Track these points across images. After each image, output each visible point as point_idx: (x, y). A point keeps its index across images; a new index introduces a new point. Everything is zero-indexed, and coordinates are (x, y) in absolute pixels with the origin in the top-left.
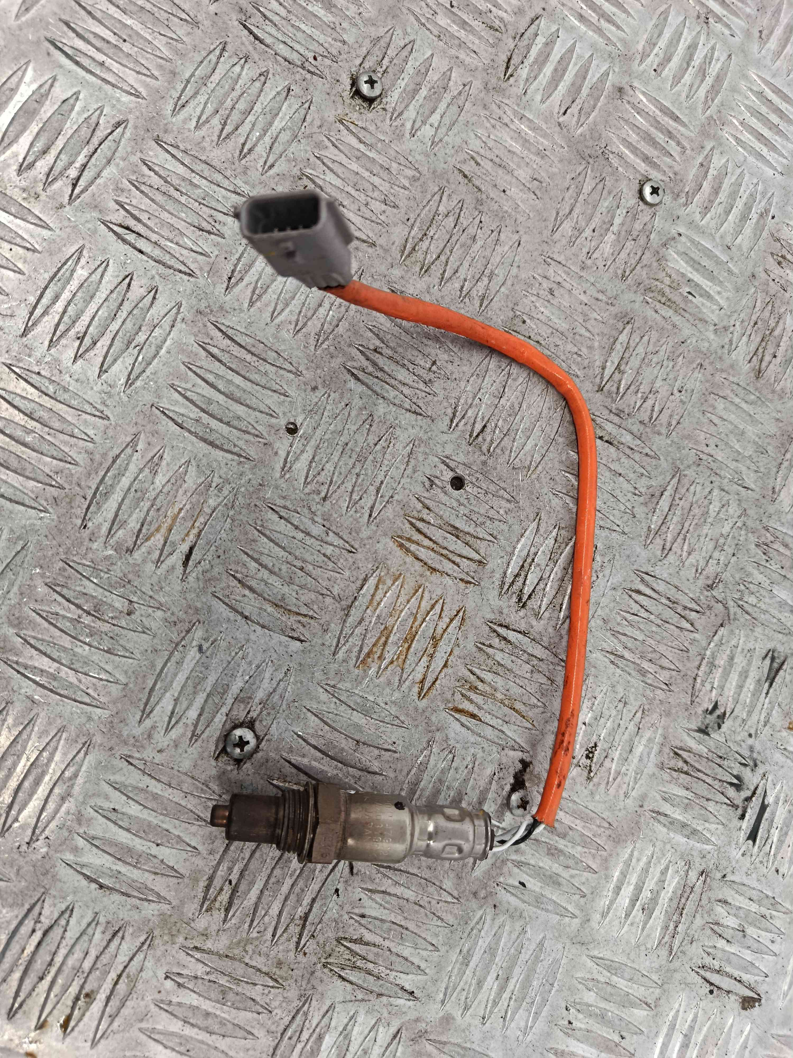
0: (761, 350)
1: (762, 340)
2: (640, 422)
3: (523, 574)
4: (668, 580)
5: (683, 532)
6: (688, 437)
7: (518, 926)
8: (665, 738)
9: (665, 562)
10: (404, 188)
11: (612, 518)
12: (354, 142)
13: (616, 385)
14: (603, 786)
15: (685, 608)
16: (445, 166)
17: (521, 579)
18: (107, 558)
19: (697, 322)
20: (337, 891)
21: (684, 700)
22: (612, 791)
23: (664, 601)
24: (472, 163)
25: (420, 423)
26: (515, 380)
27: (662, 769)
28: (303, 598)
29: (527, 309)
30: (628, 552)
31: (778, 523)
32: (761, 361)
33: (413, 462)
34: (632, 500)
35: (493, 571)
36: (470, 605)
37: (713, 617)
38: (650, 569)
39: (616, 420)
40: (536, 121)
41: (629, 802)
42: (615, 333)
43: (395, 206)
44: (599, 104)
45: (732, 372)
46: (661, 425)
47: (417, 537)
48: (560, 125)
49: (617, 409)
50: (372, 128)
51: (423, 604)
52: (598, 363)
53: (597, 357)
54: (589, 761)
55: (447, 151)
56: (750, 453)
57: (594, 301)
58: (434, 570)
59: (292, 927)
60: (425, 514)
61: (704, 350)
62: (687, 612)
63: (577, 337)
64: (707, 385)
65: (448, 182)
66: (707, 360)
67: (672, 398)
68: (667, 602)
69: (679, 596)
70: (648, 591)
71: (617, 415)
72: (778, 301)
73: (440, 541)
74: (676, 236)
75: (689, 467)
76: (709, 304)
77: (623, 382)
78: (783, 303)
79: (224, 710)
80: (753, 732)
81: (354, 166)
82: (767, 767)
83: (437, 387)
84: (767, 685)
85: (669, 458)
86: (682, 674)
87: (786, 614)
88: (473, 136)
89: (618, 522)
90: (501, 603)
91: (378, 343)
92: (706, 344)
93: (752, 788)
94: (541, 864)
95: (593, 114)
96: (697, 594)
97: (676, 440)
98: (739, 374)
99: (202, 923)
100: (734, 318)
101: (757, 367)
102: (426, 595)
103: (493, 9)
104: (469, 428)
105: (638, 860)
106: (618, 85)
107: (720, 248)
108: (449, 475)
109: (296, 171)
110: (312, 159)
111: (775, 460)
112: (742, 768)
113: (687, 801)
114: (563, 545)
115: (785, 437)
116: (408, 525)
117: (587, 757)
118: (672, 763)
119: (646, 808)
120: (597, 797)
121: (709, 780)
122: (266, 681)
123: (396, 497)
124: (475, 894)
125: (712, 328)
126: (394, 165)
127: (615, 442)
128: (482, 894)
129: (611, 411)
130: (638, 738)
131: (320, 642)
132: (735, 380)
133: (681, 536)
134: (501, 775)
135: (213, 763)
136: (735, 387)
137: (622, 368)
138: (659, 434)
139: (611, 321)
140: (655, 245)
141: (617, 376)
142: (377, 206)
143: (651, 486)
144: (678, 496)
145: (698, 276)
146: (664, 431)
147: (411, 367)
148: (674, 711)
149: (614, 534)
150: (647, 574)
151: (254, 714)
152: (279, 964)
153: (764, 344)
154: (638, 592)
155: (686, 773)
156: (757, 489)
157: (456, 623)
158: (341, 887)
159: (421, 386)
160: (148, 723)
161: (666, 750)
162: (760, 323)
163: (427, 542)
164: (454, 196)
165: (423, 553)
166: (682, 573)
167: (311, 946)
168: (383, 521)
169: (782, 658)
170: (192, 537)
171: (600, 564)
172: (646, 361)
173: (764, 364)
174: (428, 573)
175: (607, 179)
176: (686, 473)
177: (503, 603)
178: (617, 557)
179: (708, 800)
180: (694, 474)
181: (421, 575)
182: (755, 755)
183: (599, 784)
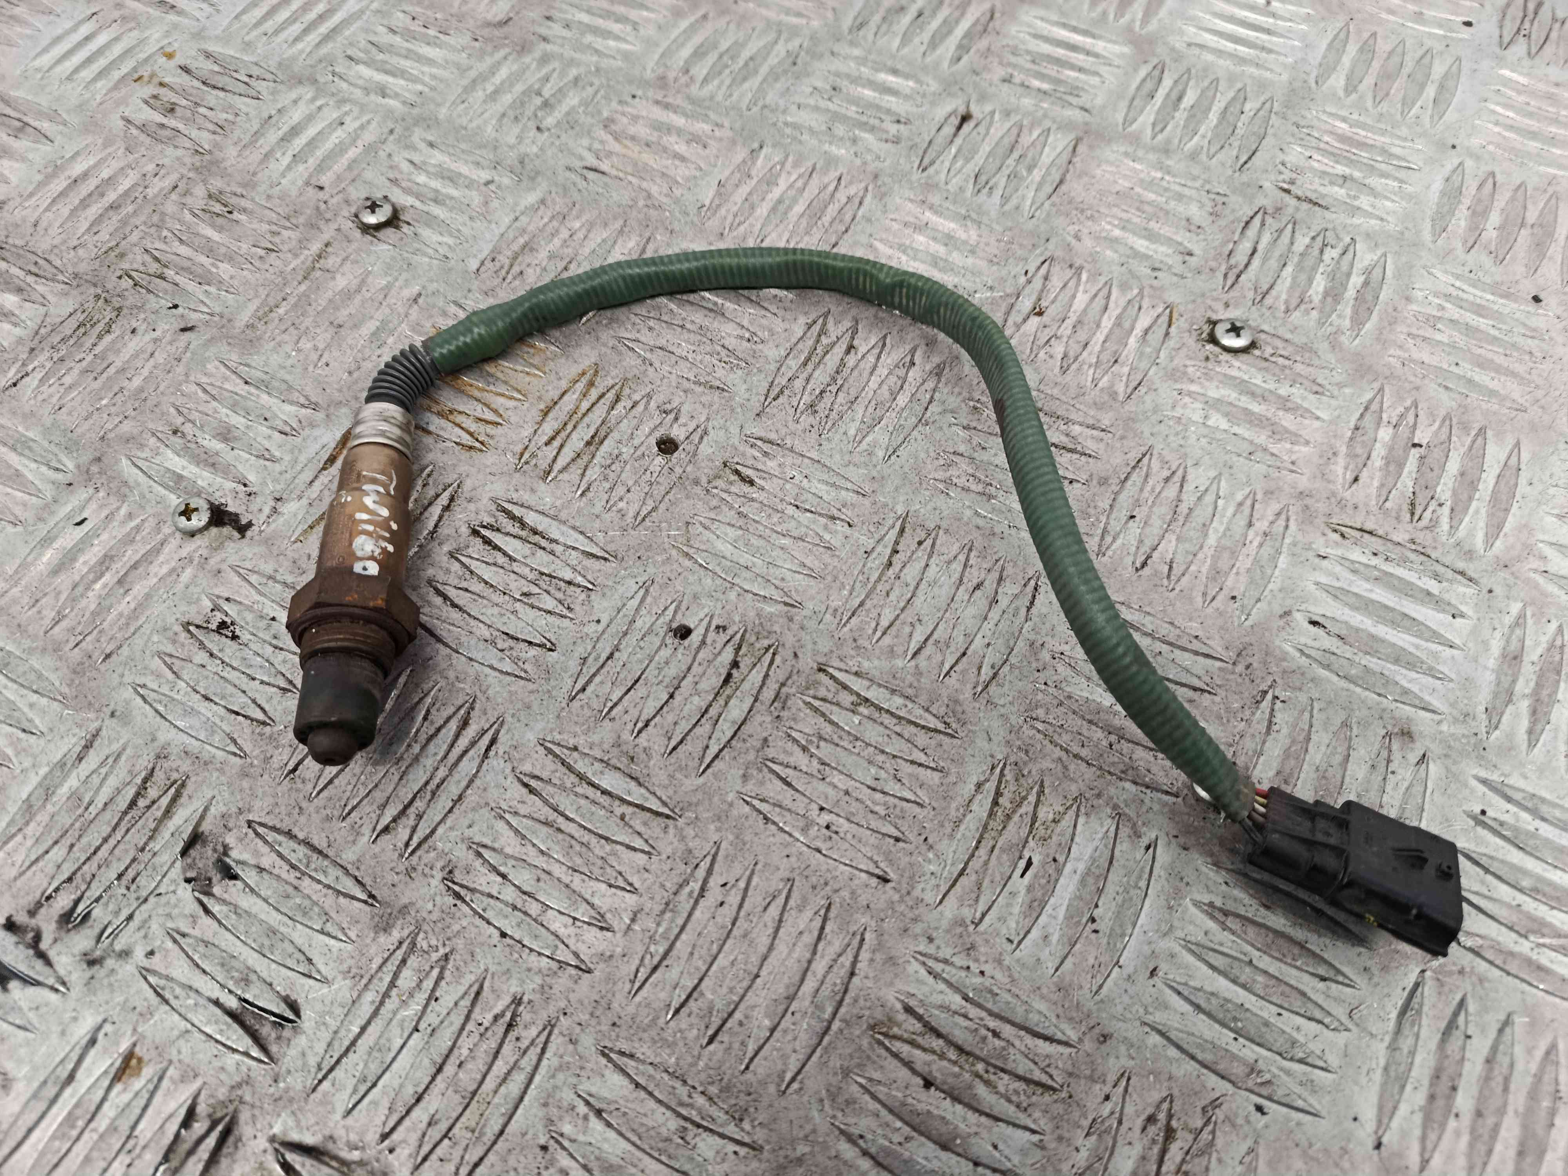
0: (937, 1044)
1: (960, 1050)
2: (765, 740)
3: (523, 534)
4: (478, 782)
5: (560, 820)
6: (740, 843)
7: (28, 515)
8: (206, 763)
9: (511, 778)
10: (1095, 382)
11: (597, 679)
12: (1144, 322)
13: (830, 696)
14: (170, 649)
15: (420, 817)
16: (1147, 434)
17: (516, 530)
18: (599, 112)
19: (974, 877)
20: (176, 307)
21: (257, 804)
22: (157, 663)
23: (441, 773)
24: (1166, 473)
25: (754, 399)
26: (826, 527)
27: (158, 757)
28: (530, 271)
29: (944, 550)
30: (535, 706)
31: (555, 1062)
32: (912, 1043)
33: (699, 389)
34: (627, 718)
35: (533, 490)
36: (489, 459)
37: (392, 878)
38: (501, 747)
39: (768, 694)
40: (1277, 572)
41: (128, 693)
42: (923, 700)
43: (1064, 370)
44: (1358, 690)
45: (878, 957)
46: (762, 783)
47: (594, 394)
48: (1287, 613)
49: (787, 696)
50: (1172, 343)
51: (501, 400)
52: (866, 664)
53: (876, 662)
54: (214, 626)
55: (1172, 438)
56: (710, 996)
57: (977, 661)
58: (546, 413)
59: (156, 265)
60: (625, 403)
61: (917, 893)
62: (412, 822)
63: (907, 629)
64: (845, 893)
65: (1122, 438)
66: (896, 897)
67: (815, 807)
68: (436, 781)
69: (444, 802)
70: (463, 742)
71: (777, 696)
72: (1059, 1108)
73: (586, 420)
74: (1145, 841)
75: (683, 839)
76: (1016, 910)
77: (835, 709)
78: (1057, 1122)
79: (417, 204)
80: (156, 963)
81: (1107, 323)
82: (77, 990)
83: (806, 420)
84: (232, 1003)
85: (700, 795)
86: (304, 804)
87: (361, 1066)
88: (1212, 473)
89: (590, 689)
90: (485, 501)
91: (863, 349)
92: (931, 897)
93: (52, 954)
94: (96, 549)
95: (1335, 679)
96: (440, 845)
97: (735, 812)
98: (876, 979)
99: (200, 191)
100: (999, 975)
101: (896, 1030)
102: (512, 403)
103: (1446, 510)
104: (749, 463)
105: (31, 706)
106: (1413, 728)
107: (1147, 950)
108: (678, 433)
109: (1078, 262)
110: (1102, 280)
111: (692, 1065)
112: (97, 931)
113: (86, 800)
114: (560, 595)
115: (743, 1100)
116: (611, 382)
117: (223, 625)
118: (159, 776)
119: (107, 722)
120: (155, 638)
121: (103, 853)
122: (440, 239)
123: (651, 370)
124: (99, 459)
125: (967, 913)
126: (1126, 370)
127: (728, 691)
128: (95, 469)
129: (783, 685)
130: (222, 711)
131: (474, 287)
132: (862, 966)
133: (552, 816)
134: (242, 495)
135: (364, 195)
136: (846, 960)
137: (861, 709)
138: (745, 777)
139: (945, 693)
140: (1112, 791)
141: (846, 699)
142: (1058, 349)
143: (649, 757)
144: (628, 810)
145: (1072, 888)
146: (750, 788)
147: (834, 389)
148: (245, 784)
149: (570, 682)
150: (493, 742)
151: (405, 228)
152: (122, 255)
153: (952, 1054)
154: (465, 723)
155: (133, 803)
156: (631, 1009)
157: (467, 439)
158: (180, 310)
159: (807, 399)
160: (422, 146)
161: (185, 766)
162: (998, 1043)
163: (585, 405)
164: (1102, 446)
165: (570, 399)
166: (485, 811)
167: (127, 283)
168: (620, 353)
169: (274, 1049)
170: (614, 172)
171: (523, 655)
172: (881, 758)
173: (905, 1049)
174: (542, 406)
175: (1217, 699)
176: (671, 830)
177: (485, 502)
178: (531, 686)
179: (72, 846)
180: (669, 850)
181: (540, 398)
182: (110, 963)
183: (174, 642)
